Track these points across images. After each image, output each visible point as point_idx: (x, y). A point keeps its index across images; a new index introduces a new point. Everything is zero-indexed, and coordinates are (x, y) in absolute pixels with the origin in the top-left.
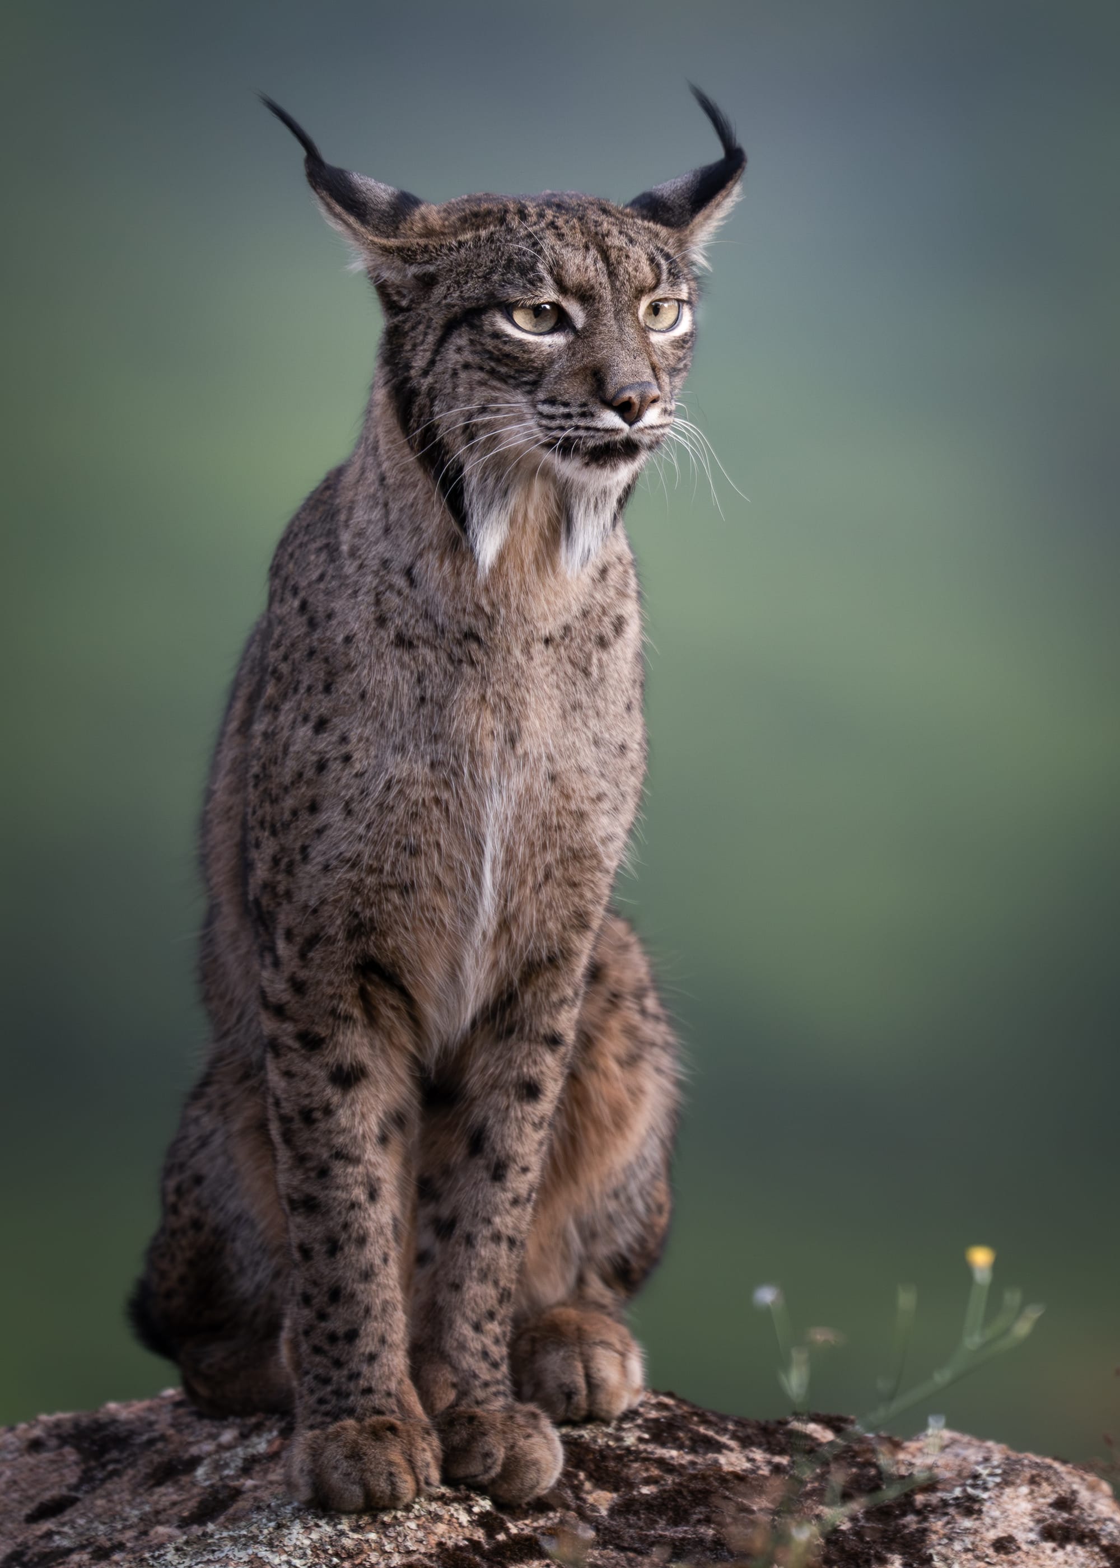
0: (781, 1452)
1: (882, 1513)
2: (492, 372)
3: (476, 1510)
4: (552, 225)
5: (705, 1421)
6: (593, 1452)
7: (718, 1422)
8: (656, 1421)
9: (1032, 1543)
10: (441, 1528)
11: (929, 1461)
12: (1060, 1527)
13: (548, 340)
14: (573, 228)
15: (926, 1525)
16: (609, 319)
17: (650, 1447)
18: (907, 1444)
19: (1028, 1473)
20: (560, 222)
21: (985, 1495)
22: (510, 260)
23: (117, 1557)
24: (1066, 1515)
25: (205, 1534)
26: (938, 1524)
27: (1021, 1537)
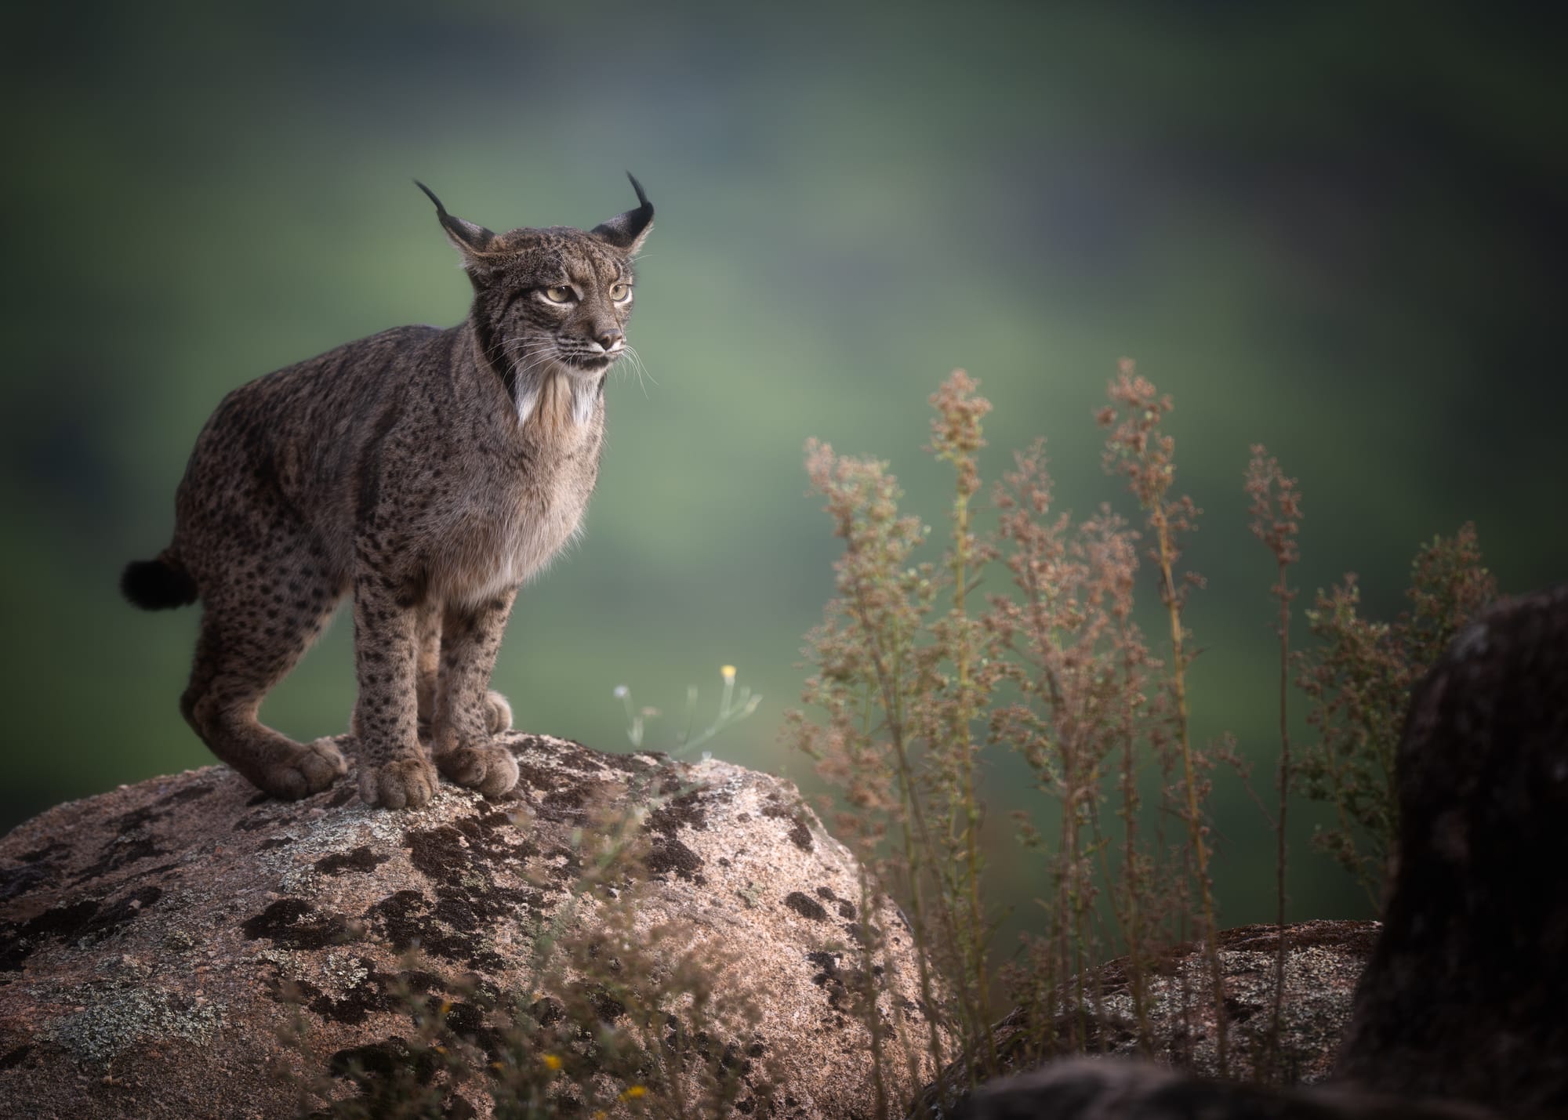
0: (630, 771)
1: (681, 802)
2: (535, 322)
3: (475, 800)
4: (565, 246)
5: (591, 755)
6: (535, 770)
7: (598, 755)
8: (567, 755)
9: (757, 817)
10: (457, 809)
11: (705, 775)
12: (772, 809)
13: (564, 306)
14: (576, 248)
15: (703, 808)
16: (596, 296)
17: (564, 768)
18: (694, 767)
19: (756, 781)
20: (569, 245)
21: (734, 793)
22: (545, 265)
23: (293, 824)
24: (775, 803)
25: (337, 812)
26: (709, 807)
27: (752, 814)
